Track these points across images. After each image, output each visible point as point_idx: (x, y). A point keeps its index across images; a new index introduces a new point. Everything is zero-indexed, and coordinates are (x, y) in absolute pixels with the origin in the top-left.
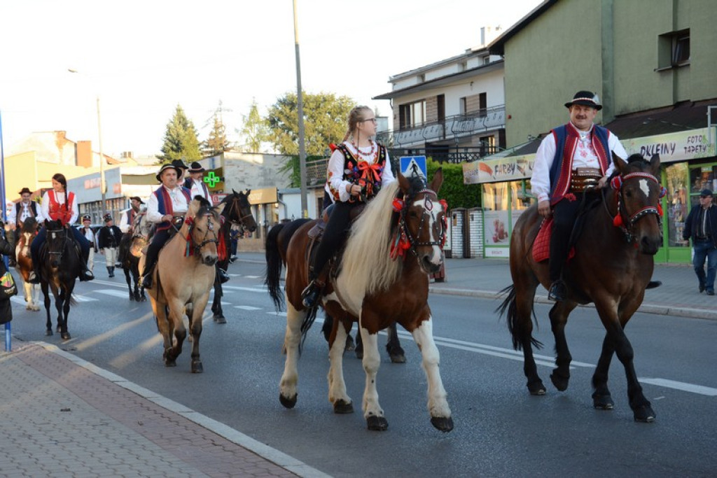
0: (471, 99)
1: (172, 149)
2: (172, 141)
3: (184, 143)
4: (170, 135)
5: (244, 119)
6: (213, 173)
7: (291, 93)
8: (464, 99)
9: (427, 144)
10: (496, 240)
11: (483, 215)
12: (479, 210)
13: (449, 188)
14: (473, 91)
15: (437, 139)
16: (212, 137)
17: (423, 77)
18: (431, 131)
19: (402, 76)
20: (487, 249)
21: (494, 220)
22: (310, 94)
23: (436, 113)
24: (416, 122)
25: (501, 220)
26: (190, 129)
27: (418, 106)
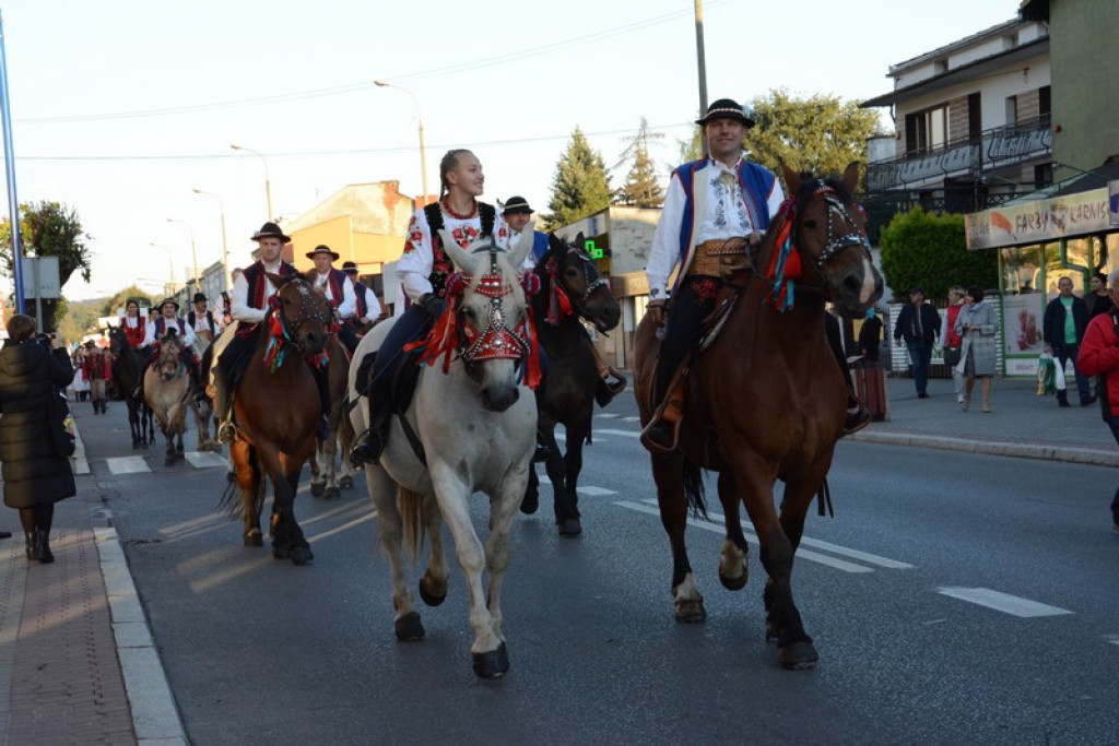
0: (1026, 98)
1: (566, 203)
2: (566, 190)
3: (585, 194)
4: (563, 180)
5: (682, 151)
6: (592, 243)
7: (762, 101)
8: (1014, 98)
9: (947, 181)
10: (1023, 346)
11: (1001, 303)
12: (993, 294)
13: (951, 256)
14: (1027, 84)
15: (966, 171)
16: (633, 182)
17: (945, 64)
18: (955, 158)
19: (910, 63)
20: (1008, 362)
21: (1019, 311)
22: (795, 101)
23: (967, 126)
24: (934, 142)
25: (1030, 312)
26: (597, 170)
27: (937, 115)
